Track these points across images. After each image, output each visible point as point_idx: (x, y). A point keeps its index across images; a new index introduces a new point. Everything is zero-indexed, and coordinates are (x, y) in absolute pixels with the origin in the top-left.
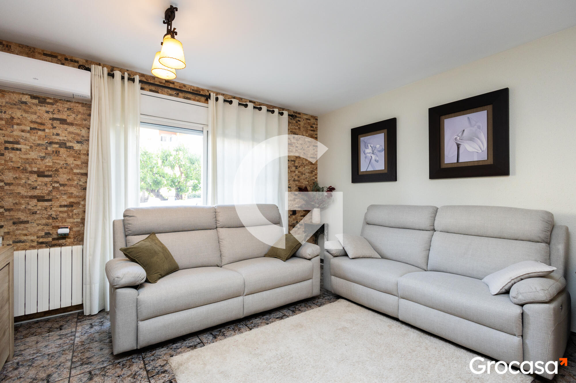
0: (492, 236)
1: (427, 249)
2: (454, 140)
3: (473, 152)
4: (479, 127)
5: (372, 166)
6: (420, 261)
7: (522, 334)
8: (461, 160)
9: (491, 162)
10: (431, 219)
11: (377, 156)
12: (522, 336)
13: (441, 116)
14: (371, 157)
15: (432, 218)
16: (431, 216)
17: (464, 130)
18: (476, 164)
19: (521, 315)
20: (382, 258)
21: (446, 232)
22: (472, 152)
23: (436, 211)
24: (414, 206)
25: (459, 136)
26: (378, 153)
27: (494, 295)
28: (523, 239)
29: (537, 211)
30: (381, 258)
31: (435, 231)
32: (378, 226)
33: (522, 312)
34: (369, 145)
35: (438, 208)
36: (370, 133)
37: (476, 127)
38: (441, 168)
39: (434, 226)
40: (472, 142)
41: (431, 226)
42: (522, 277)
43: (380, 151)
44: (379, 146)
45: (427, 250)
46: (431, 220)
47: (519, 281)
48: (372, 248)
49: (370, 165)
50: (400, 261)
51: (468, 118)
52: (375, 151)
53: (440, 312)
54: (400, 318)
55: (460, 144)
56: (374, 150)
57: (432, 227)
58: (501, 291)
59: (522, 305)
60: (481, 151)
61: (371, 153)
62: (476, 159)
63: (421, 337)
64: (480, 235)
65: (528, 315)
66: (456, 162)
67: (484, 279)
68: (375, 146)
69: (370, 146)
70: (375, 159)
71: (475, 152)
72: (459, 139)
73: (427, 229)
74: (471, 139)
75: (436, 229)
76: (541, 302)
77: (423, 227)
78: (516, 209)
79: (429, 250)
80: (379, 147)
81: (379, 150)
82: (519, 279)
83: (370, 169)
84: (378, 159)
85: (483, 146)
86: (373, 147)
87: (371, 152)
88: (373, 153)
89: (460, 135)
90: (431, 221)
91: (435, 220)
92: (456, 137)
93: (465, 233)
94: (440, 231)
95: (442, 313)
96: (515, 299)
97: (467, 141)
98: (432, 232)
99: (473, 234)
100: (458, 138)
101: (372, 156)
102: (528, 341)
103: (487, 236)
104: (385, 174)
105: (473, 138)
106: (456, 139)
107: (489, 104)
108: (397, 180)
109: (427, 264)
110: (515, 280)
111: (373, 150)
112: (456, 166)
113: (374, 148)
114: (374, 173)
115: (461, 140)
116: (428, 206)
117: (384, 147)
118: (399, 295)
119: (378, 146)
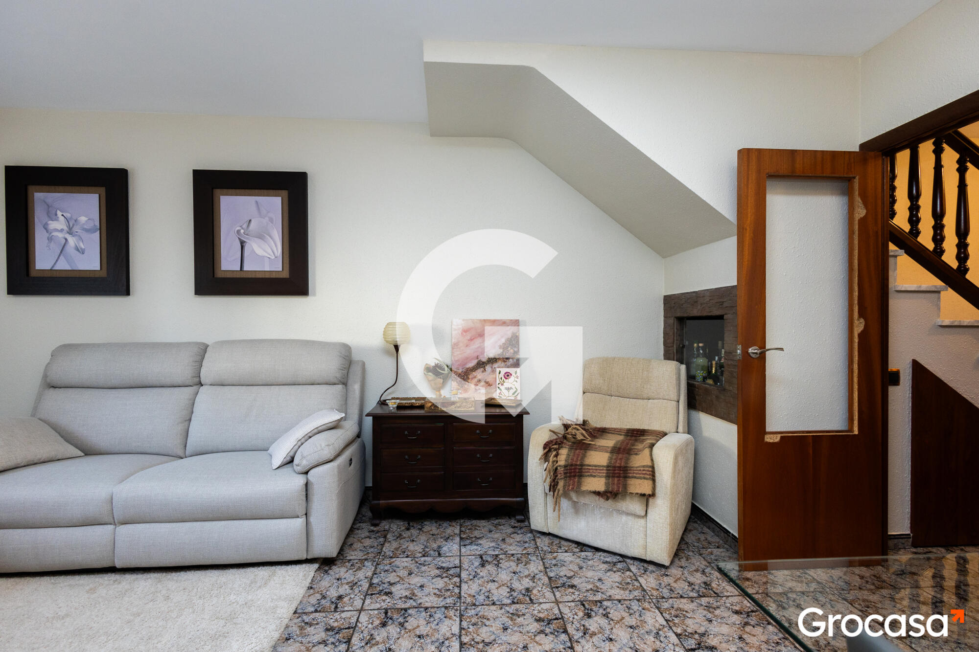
0: (284, 383)
1: (185, 419)
2: (236, 232)
3: (264, 257)
4: (271, 220)
5: (68, 260)
6: (173, 443)
7: (307, 511)
8: (246, 268)
9: (286, 275)
10: (194, 365)
11: (81, 239)
12: (306, 514)
13: (216, 188)
14: (65, 240)
15: (197, 363)
16: (195, 360)
17: (250, 220)
18: (267, 276)
19: (304, 486)
20: (86, 455)
21: (220, 384)
22: (262, 256)
23: (204, 349)
24: (164, 343)
25: (243, 229)
26: (85, 235)
27: (276, 469)
28: (320, 382)
29: (334, 344)
30: (83, 454)
31: (202, 385)
32: (79, 389)
33: (306, 482)
34: (59, 213)
35: (207, 346)
36: (61, 188)
37: (267, 218)
38: (215, 277)
39: (200, 376)
40: (260, 240)
41: (193, 377)
42: (310, 435)
43: (87, 231)
44: (86, 219)
45: (186, 421)
46: (196, 366)
47: (306, 441)
48: (60, 438)
49: (62, 257)
50: (130, 451)
51: (257, 202)
52: (75, 229)
53: (195, 524)
54: (118, 565)
55: (245, 242)
56: (73, 225)
57: (197, 380)
58: (285, 460)
59: (306, 473)
60: (273, 257)
61: (65, 231)
62: (267, 268)
63: (160, 581)
64: (270, 383)
65: (312, 483)
66: (239, 270)
67: (270, 449)
68: (75, 218)
69: (62, 215)
70: (77, 246)
71: (266, 257)
72: (244, 233)
73: (187, 383)
74: (261, 237)
75: (203, 383)
76: (325, 462)
77: (179, 380)
78: (313, 343)
79: (190, 420)
80: (86, 221)
81: (85, 227)
82: (306, 437)
83: (63, 265)
84: (83, 247)
85: (277, 249)
86: (71, 218)
87: (65, 228)
88: (70, 232)
89: (245, 226)
90: (195, 368)
91: (202, 366)
92: (238, 228)
93: (248, 383)
94: (211, 385)
95: (199, 523)
96: (299, 468)
97: (255, 239)
98: (195, 388)
99: (261, 383)
100: (242, 231)
101: (68, 238)
102: (313, 519)
103: (279, 384)
104: (102, 279)
105: (264, 236)
106: (238, 231)
107: (285, 189)
108: (131, 293)
109: (186, 446)
110: (303, 440)
111: (71, 225)
112: (238, 276)
113: (73, 221)
114: (73, 275)
115: (247, 235)
116: (189, 343)
117: (98, 224)
118: (115, 519)
119: (83, 219)
